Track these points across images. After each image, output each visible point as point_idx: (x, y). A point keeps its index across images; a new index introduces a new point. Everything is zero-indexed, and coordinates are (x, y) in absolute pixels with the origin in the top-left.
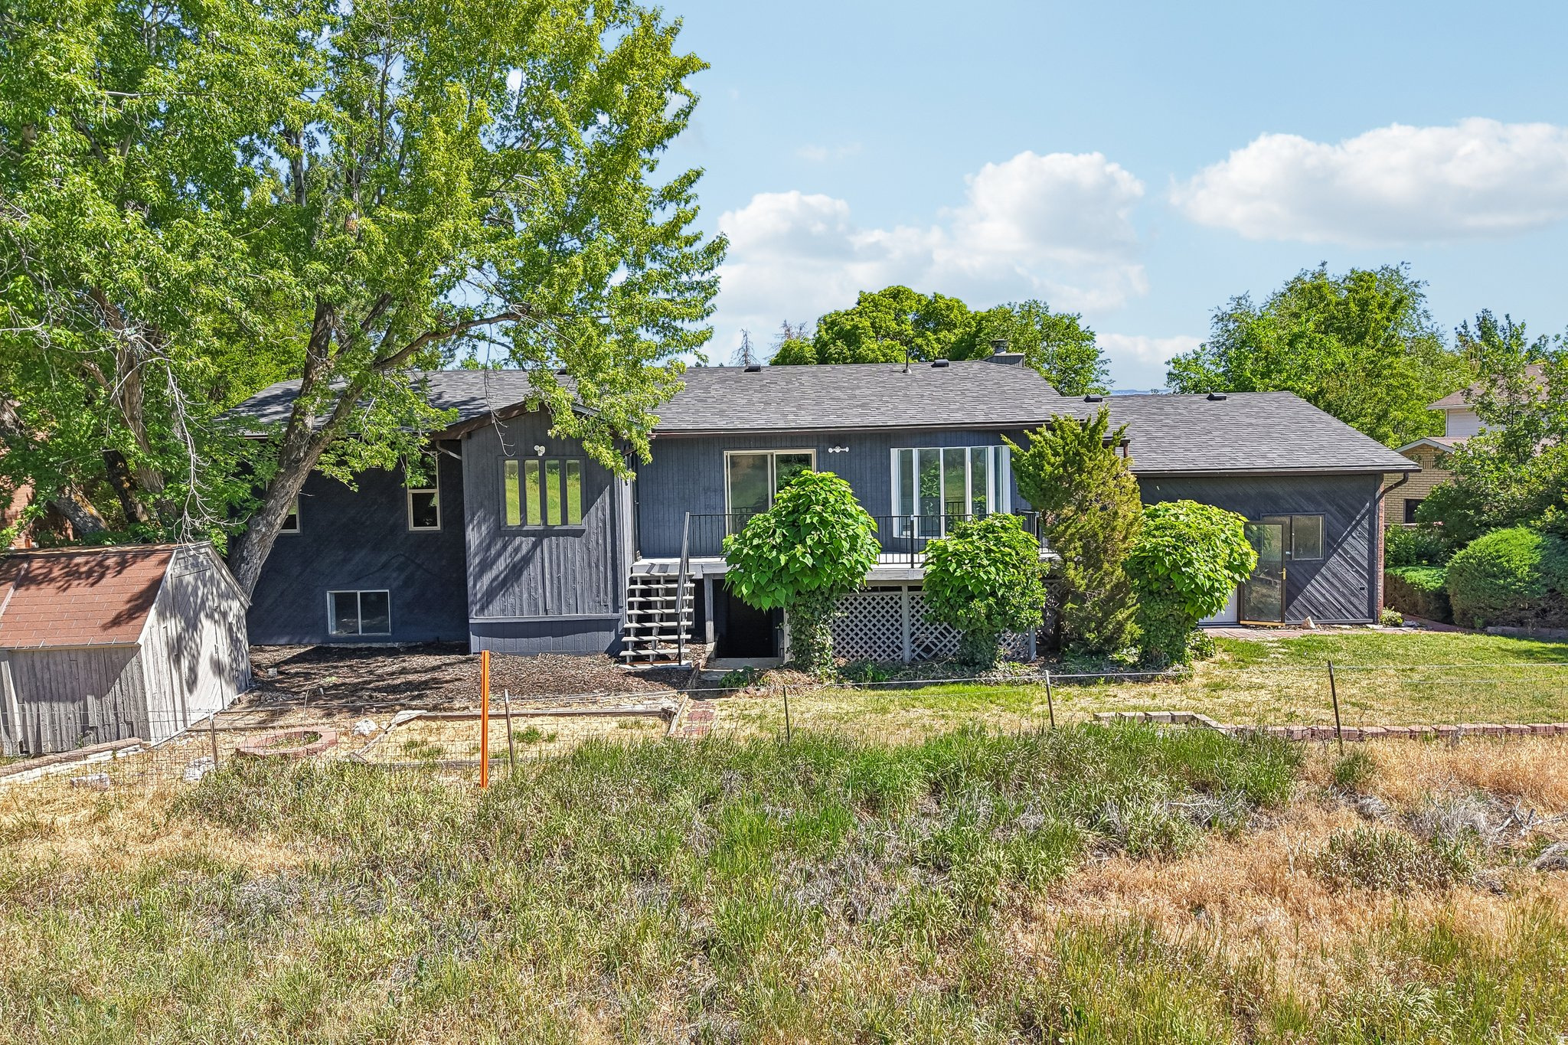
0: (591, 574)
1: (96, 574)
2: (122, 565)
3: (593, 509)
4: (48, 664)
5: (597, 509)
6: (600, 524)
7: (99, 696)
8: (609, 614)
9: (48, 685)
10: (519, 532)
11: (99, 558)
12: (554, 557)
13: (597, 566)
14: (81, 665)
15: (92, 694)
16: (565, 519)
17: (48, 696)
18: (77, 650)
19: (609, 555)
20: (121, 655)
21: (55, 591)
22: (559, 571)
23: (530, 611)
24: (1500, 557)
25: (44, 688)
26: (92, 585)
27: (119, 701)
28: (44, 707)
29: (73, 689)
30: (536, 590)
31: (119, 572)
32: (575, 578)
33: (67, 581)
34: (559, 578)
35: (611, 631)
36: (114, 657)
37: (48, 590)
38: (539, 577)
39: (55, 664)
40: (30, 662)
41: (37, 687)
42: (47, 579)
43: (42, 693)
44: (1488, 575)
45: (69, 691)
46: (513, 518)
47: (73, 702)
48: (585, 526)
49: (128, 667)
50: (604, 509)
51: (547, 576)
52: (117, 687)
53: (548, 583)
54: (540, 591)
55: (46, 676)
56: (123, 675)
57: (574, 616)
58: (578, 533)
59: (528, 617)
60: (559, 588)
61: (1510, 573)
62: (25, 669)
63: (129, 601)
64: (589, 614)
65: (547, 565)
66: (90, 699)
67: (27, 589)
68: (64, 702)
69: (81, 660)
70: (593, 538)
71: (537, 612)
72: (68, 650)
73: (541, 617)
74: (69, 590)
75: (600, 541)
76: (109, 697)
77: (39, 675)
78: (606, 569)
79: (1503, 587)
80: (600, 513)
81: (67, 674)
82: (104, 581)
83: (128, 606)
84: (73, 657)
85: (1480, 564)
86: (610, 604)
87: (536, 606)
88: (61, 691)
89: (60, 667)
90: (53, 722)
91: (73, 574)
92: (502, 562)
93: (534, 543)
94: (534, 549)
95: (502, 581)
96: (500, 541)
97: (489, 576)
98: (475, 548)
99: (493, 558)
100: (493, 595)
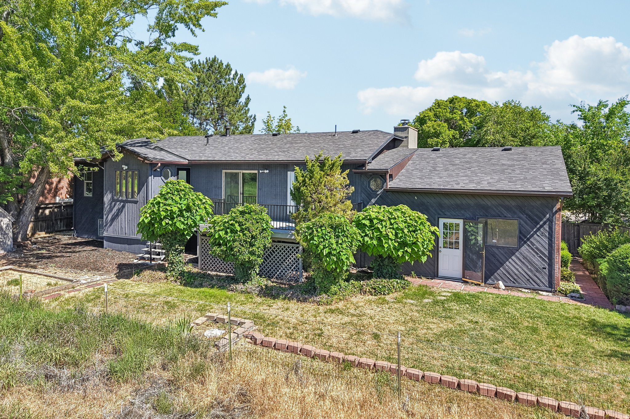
5: (142, 192)
6: (143, 199)
10: (118, 200)
12: (129, 212)
16: (132, 196)
22: (130, 217)
23: (120, 233)
34: (130, 220)
35: (145, 245)
38: (124, 219)
48: (138, 200)
51: (126, 219)
53: (126, 222)
54: (124, 225)
57: (134, 237)
58: (136, 202)
59: (120, 235)
60: (130, 225)
65: (126, 214)
70: (141, 205)
71: (123, 234)
73: (124, 236)
80: (143, 194)
87: (123, 231)
92: (113, 212)
93: (123, 205)
94: (123, 207)
95: (113, 220)
96: (113, 203)
97: (110, 217)
98: (106, 206)
99: (111, 210)
100: (111, 225)
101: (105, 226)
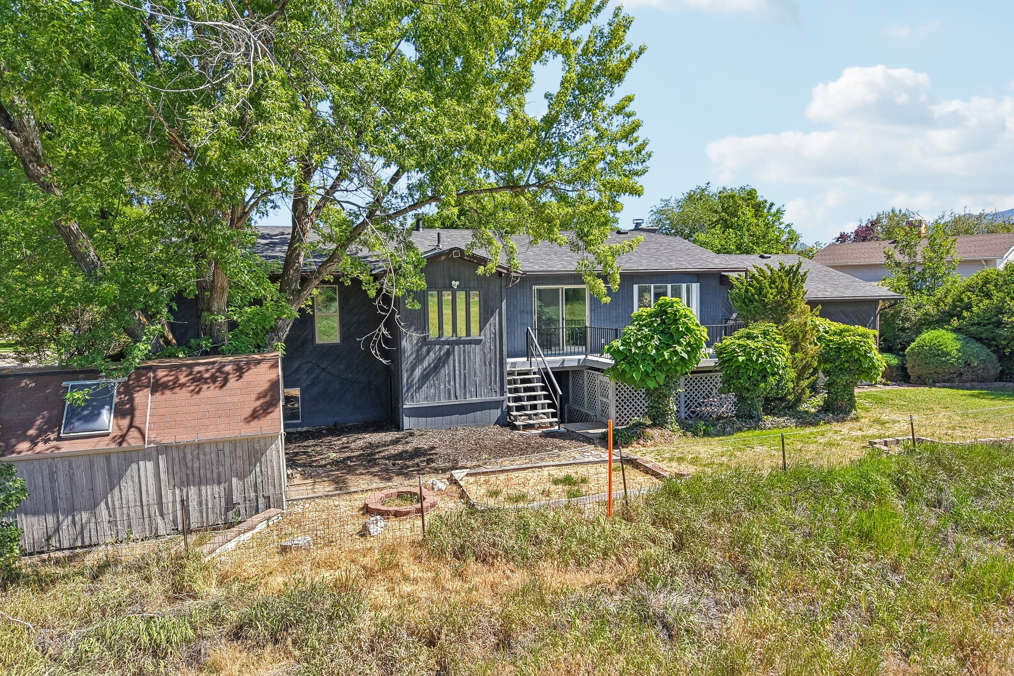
0: (486, 370)
1: (220, 379)
2: (240, 371)
3: (488, 325)
4: (198, 454)
5: (490, 325)
6: (492, 336)
7: (242, 477)
8: (498, 398)
9: (197, 473)
10: (438, 342)
11: (217, 366)
12: (462, 359)
13: (490, 365)
14: (227, 452)
15: (237, 476)
16: (468, 333)
17: (197, 480)
18: (224, 442)
19: (498, 356)
20: (262, 443)
21: (189, 395)
22: (465, 369)
23: (445, 398)
24: (941, 345)
25: (193, 474)
26: (221, 387)
27: (259, 480)
28: (193, 491)
29: (219, 473)
30: (449, 382)
31: (240, 377)
32: (475, 373)
33: (197, 386)
34: (465, 374)
35: (498, 409)
36: (256, 446)
37: (183, 394)
38: (452, 373)
39: (205, 454)
40: (181, 454)
41: (187, 475)
42: (175, 385)
43: (191, 478)
44: (935, 356)
45: (215, 475)
46: (433, 333)
47: (219, 483)
48: (482, 337)
49: (268, 452)
50: (495, 325)
51: (457, 372)
52: (258, 469)
53: (457, 377)
54: (452, 383)
55: (196, 465)
56: (263, 460)
57: (475, 399)
58: (478, 342)
59: (444, 402)
60: (465, 381)
61: (947, 354)
62: (177, 460)
63: (258, 398)
64: (484, 399)
65: (457, 364)
66: (234, 480)
67: (163, 394)
68: (210, 484)
69: (227, 450)
70: (488, 345)
71: (449, 398)
72: (216, 443)
73: (453, 402)
74: (201, 393)
75: (492, 347)
76: (250, 479)
77: (190, 464)
78: (495, 366)
79: (944, 362)
80: (492, 327)
81: (215, 462)
82: (229, 385)
83: (259, 403)
84: (220, 447)
85: (930, 349)
86: (498, 390)
87: (449, 393)
88: (208, 476)
89: (208, 457)
90: (200, 503)
91: (198, 380)
92: (426, 363)
93: (448, 350)
94: (448, 353)
95: (424, 378)
96: (425, 349)
97: (418, 372)
98: (408, 354)
99: (419, 360)
100: (419, 388)
101: (408, 390)
